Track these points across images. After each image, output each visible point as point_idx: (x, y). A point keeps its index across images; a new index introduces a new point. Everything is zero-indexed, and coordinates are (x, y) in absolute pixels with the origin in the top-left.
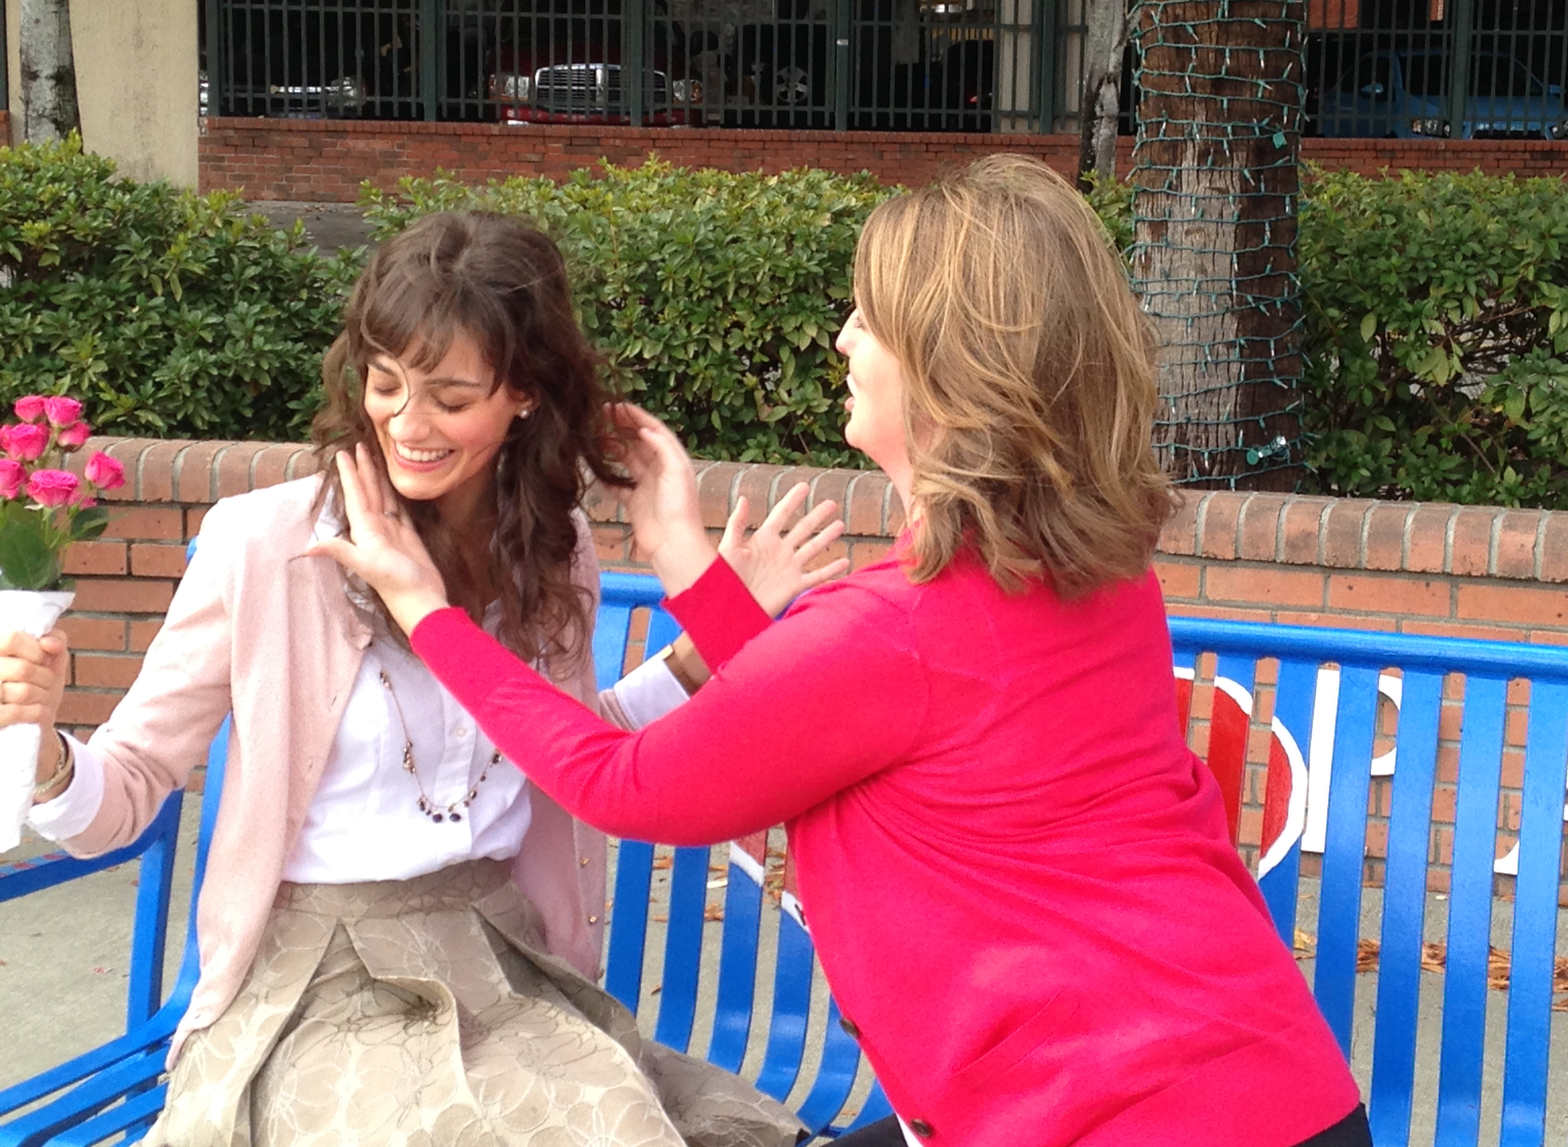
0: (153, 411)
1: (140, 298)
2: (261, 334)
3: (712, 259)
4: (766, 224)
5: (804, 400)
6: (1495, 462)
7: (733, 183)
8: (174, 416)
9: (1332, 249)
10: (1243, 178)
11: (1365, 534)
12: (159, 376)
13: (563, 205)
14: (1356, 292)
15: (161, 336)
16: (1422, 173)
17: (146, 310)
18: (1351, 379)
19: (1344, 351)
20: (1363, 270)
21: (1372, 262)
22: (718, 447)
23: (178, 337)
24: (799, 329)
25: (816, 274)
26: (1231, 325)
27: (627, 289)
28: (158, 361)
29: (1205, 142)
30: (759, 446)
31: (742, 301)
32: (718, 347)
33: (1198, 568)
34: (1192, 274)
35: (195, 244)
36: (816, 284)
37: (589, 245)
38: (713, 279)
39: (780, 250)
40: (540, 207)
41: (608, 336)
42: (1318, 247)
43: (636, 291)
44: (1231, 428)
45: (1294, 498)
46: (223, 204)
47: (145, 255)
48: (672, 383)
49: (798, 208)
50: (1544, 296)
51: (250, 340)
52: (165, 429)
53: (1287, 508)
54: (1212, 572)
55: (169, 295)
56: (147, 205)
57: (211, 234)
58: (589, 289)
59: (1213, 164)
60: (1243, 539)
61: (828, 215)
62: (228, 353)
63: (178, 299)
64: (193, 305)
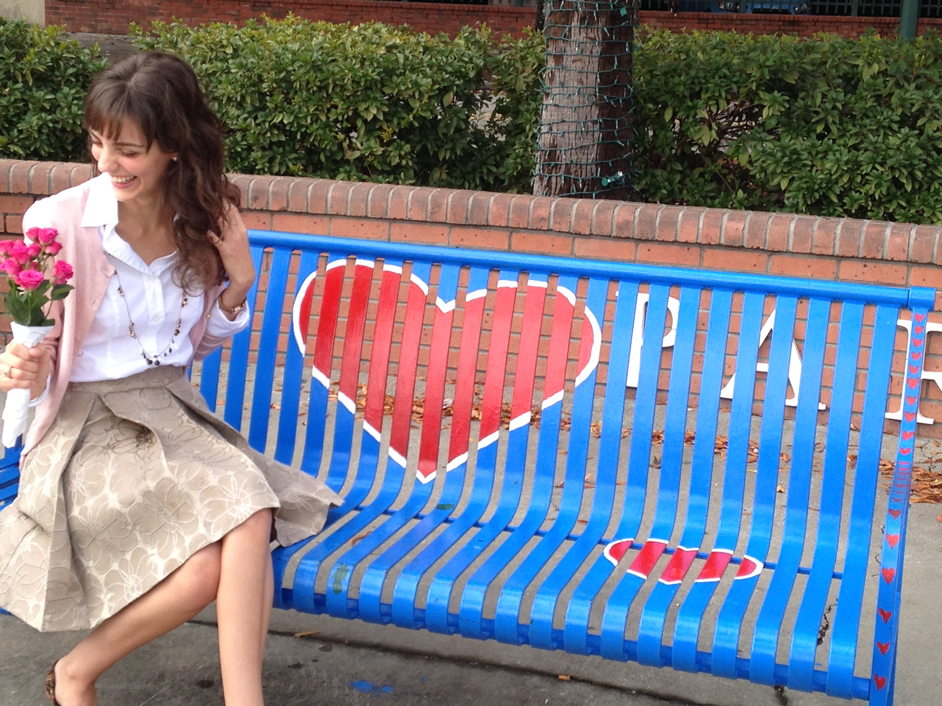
0: (17, 145)
1: (10, 83)
2: (76, 105)
3: (321, 70)
4: (350, 52)
5: (370, 147)
6: (733, 188)
7: (334, 29)
8: (29, 148)
9: (651, 72)
10: (603, 32)
11: (657, 222)
12: (21, 126)
13: (241, 39)
14: (662, 95)
15: (21, 104)
16: (704, 31)
17: (12, 91)
18: (659, 142)
19: (656, 126)
20: (666, 83)
21: (671, 79)
22: (323, 172)
23: (30, 106)
24: (367, 109)
25: (376, 80)
26: (596, 112)
27: (275, 85)
28: (20, 118)
29: (584, 12)
30: (345, 172)
31: (336, 94)
32: (324, 118)
33: (571, 238)
34: (576, 84)
35: (39, 55)
36: (376, 85)
37: (254, 61)
38: (321, 81)
39: (357, 66)
40: (228, 39)
41: (265, 110)
42: (644, 70)
43: (280, 87)
44: (594, 167)
45: (622, 203)
46: (55, 34)
47: (12, 60)
48: (299, 137)
49: (368, 44)
50: (760, 98)
51: (70, 108)
52: (24, 155)
53: (617, 208)
54: (578, 241)
55: (25, 82)
56: (13, 32)
57: (48, 49)
58: (254, 85)
59: (588, 24)
60: (594, 223)
61: (384, 48)
62: (58, 115)
63: (31, 84)
64: (39, 88)
